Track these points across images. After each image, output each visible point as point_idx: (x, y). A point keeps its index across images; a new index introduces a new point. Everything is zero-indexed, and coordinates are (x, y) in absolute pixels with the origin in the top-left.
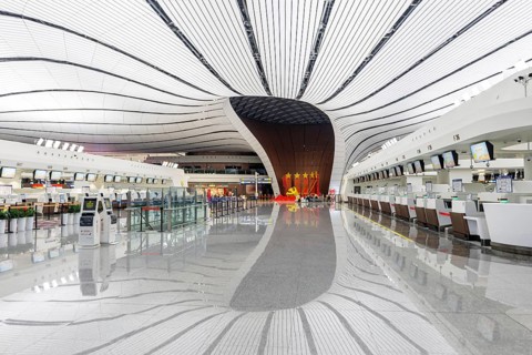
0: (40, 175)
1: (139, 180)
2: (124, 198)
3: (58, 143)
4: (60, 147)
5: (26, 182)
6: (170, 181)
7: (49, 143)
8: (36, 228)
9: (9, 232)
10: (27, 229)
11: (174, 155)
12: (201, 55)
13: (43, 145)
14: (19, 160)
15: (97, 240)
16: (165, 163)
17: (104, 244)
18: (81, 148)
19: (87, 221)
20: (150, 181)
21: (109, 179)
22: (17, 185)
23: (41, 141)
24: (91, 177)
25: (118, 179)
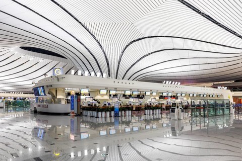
0: (164, 94)
1: (205, 96)
2: (198, 103)
3: (170, 82)
4: (171, 83)
5: (161, 97)
6: (222, 96)
7: (167, 82)
8: (161, 114)
9: (153, 114)
10: (158, 114)
11: (229, 82)
12: (235, 32)
13: (165, 83)
14: (157, 89)
15: (176, 117)
16: (219, 87)
17: (179, 119)
18: (179, 83)
19: (173, 111)
20: (211, 96)
21: (191, 95)
22: (157, 98)
23: (165, 82)
24: (183, 95)
25: (195, 95)
